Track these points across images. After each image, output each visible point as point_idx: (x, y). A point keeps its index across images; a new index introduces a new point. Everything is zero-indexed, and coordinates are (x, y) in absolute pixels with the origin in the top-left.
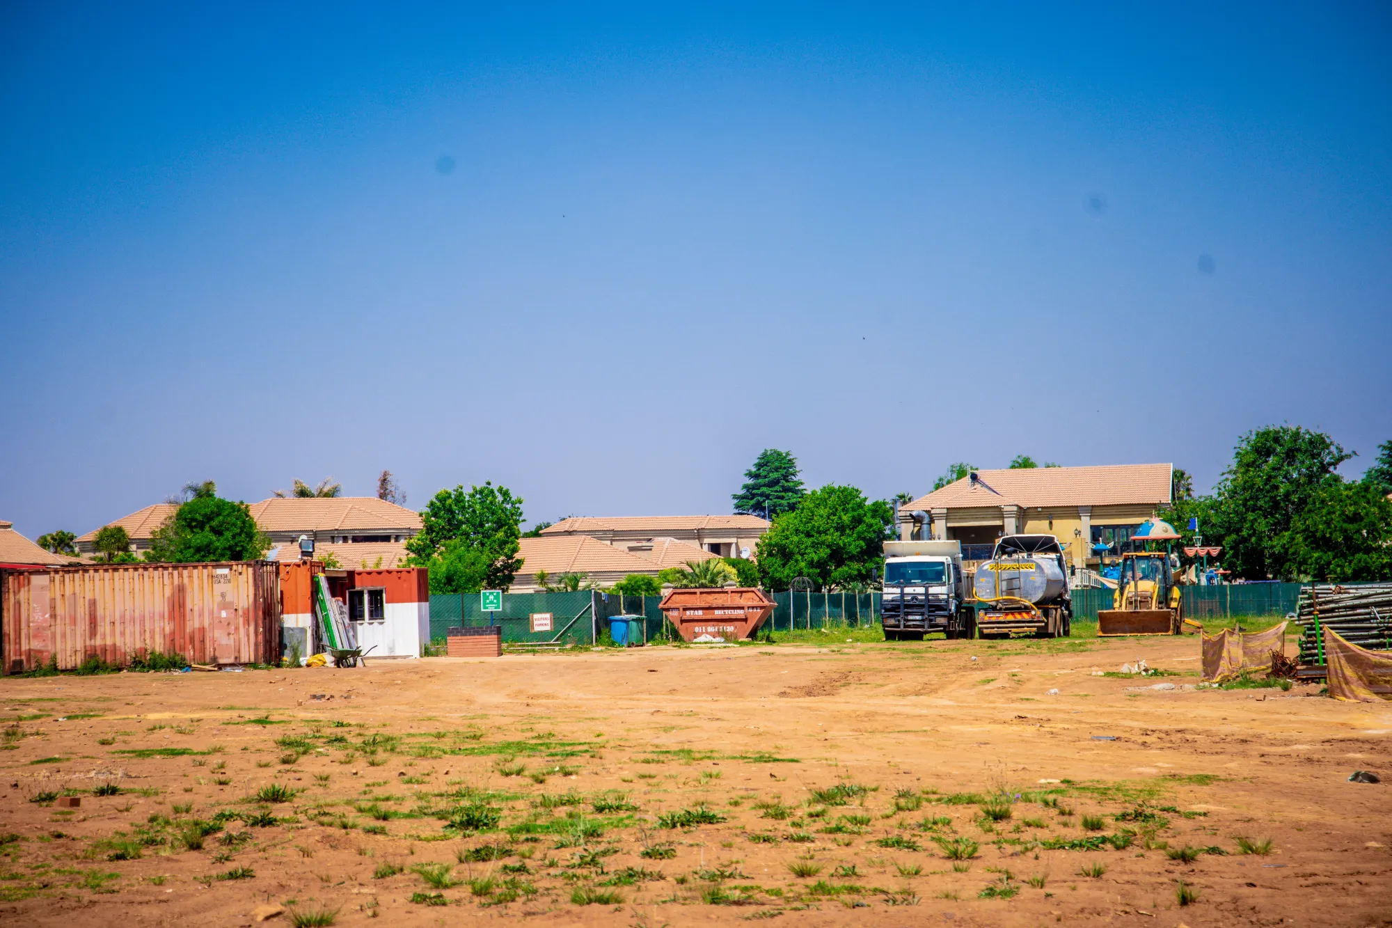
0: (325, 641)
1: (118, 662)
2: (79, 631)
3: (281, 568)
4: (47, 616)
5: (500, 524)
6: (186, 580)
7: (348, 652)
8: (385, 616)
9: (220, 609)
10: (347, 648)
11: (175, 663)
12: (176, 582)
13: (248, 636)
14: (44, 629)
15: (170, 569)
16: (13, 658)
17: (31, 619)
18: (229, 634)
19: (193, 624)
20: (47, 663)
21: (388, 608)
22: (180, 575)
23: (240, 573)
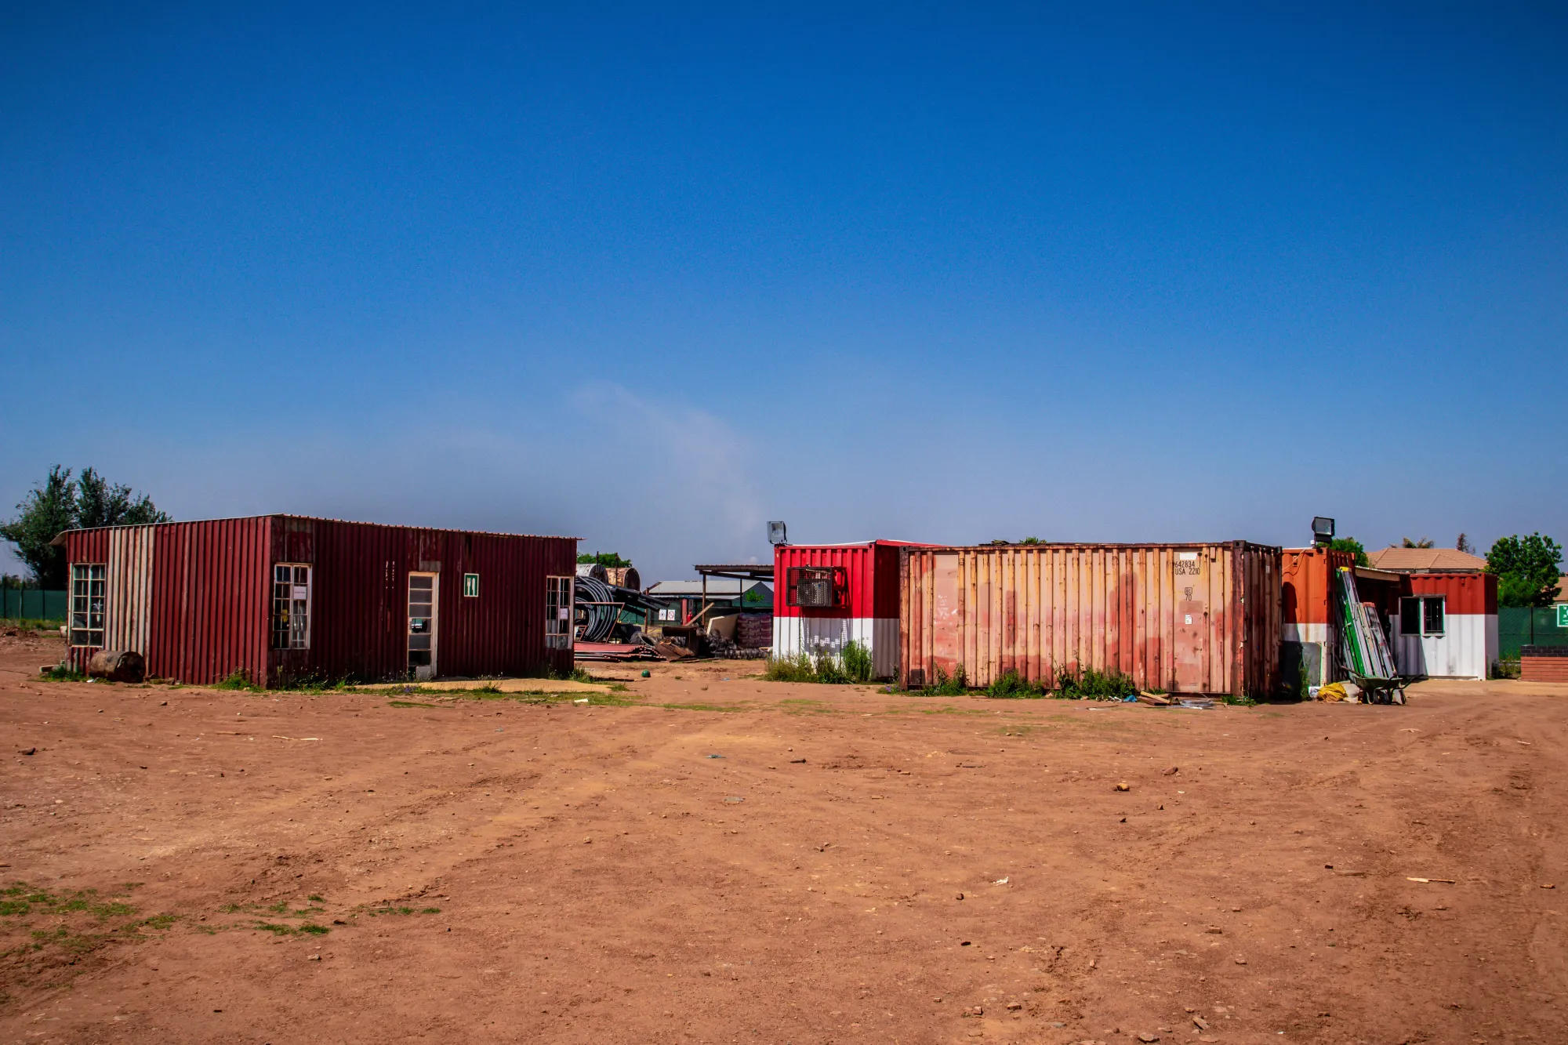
0: (1349, 664)
1: (1042, 680)
2: (994, 635)
3: (1285, 559)
4: (955, 612)
5: (1544, 562)
6: (1137, 568)
7: (1379, 682)
8: (1445, 629)
9: (1184, 613)
10: (1379, 675)
11: (1118, 687)
12: (1123, 570)
13: (1223, 654)
14: (951, 630)
15: (1115, 551)
16: (912, 667)
17: (935, 616)
18: (1195, 649)
19: (1145, 631)
20: (952, 676)
21: (1450, 621)
22: (1130, 561)
23: (1214, 560)
